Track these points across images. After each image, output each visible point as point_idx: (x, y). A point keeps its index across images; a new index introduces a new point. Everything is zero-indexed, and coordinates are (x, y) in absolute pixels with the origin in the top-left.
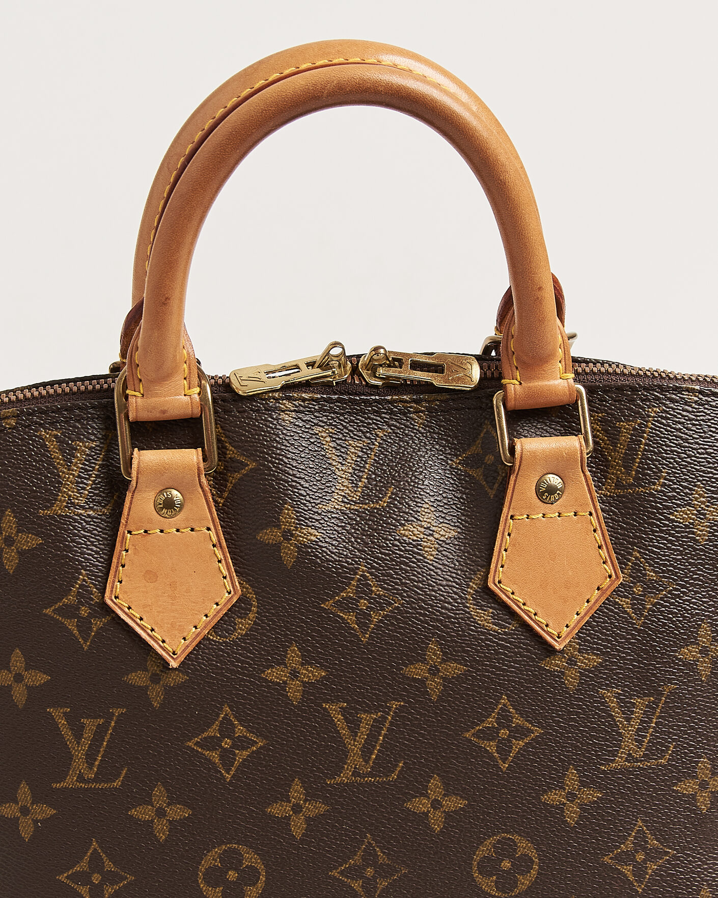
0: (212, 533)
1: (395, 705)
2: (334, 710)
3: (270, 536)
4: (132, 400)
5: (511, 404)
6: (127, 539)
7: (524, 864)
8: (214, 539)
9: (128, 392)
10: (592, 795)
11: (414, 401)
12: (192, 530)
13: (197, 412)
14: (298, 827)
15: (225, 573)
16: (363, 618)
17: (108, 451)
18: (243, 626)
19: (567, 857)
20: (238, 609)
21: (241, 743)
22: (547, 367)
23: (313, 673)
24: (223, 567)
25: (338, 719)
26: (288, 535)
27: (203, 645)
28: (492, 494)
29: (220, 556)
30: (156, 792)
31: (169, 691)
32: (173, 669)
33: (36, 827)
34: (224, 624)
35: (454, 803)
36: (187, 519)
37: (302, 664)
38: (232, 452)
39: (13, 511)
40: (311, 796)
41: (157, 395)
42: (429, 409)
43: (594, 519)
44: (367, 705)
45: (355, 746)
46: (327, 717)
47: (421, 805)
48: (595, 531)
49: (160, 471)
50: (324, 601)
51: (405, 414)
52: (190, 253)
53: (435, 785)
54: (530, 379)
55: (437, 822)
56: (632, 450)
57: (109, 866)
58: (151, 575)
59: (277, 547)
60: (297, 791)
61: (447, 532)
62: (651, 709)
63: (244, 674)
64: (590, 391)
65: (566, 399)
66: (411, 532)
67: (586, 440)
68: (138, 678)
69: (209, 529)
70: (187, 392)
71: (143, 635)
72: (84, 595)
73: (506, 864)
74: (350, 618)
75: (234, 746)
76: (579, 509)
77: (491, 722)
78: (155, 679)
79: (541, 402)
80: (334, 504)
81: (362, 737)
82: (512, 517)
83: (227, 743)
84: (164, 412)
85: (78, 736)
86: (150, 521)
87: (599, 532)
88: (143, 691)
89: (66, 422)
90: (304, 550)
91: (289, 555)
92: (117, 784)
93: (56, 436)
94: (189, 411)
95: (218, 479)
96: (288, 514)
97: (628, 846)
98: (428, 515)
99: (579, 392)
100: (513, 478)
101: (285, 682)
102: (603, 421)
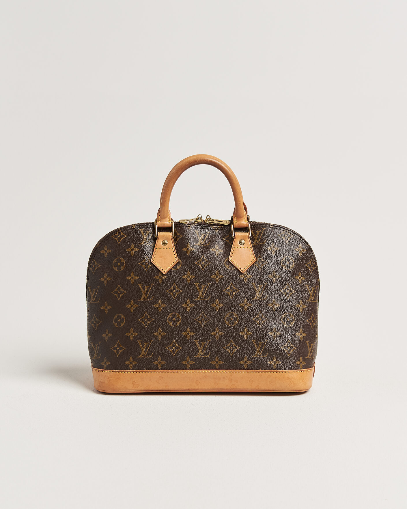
0: (173, 249)
1: (209, 284)
2: (197, 284)
3: (185, 249)
4: (158, 222)
5: (235, 226)
6: (156, 250)
7: (235, 319)
8: (174, 250)
9: (157, 221)
10: (250, 305)
11: (216, 227)
12: (169, 248)
13: (171, 226)
14: (188, 309)
15: (176, 257)
16: (203, 266)
17: (153, 234)
18: (179, 267)
19: (245, 318)
20: (178, 264)
21: (177, 291)
22: (242, 219)
23: (193, 277)
24: (175, 256)
25: (197, 286)
26: (188, 249)
27: (170, 270)
28: (230, 244)
29: (175, 253)
30: (159, 301)
31: (163, 280)
32: (164, 274)
33: (134, 309)
34: (175, 267)
35: (221, 305)
36: (168, 246)
37: (190, 275)
38: (178, 234)
39: (133, 244)
40: (191, 302)
41: (163, 221)
42: (219, 229)
43: (251, 249)
44: (203, 284)
45: (201, 292)
46: (195, 286)
47: (214, 305)
48: (252, 254)
49: (163, 236)
50: (195, 262)
51: (213, 230)
52: (171, 192)
53: (217, 301)
54: (239, 221)
55: (217, 309)
56: (259, 236)
57: (149, 317)
58: (161, 257)
59: (186, 251)
60: (188, 301)
61: (221, 251)
62: (262, 288)
63: (178, 277)
64: (251, 226)
65: (246, 226)
66: (213, 250)
67: (250, 233)
68: (157, 277)
69: (173, 248)
70: (169, 221)
71: (158, 268)
72: (147, 261)
73: (232, 319)
74: (200, 266)
75: (176, 292)
76: (248, 247)
77: (229, 288)
78: (160, 277)
79: (241, 226)
80: (198, 244)
81: (202, 290)
82: (234, 247)
83: (174, 291)
84: (164, 225)
85: (144, 290)
86: (161, 246)
87: (252, 251)
88: (157, 280)
89: (145, 228)
90: (192, 252)
91: (188, 253)
92: (151, 299)
93: (143, 230)
94: (169, 226)
95: (175, 239)
96: (189, 245)
97: (258, 316)
98: (217, 247)
99: (249, 225)
100: (234, 240)
101: (187, 279)
102: (254, 231)
